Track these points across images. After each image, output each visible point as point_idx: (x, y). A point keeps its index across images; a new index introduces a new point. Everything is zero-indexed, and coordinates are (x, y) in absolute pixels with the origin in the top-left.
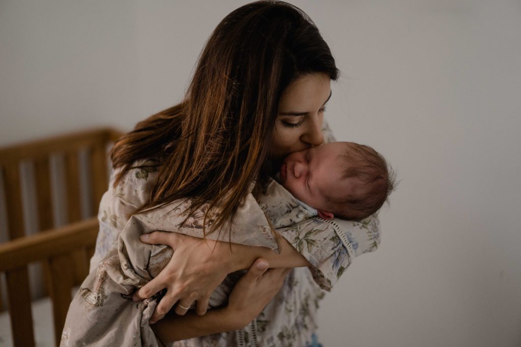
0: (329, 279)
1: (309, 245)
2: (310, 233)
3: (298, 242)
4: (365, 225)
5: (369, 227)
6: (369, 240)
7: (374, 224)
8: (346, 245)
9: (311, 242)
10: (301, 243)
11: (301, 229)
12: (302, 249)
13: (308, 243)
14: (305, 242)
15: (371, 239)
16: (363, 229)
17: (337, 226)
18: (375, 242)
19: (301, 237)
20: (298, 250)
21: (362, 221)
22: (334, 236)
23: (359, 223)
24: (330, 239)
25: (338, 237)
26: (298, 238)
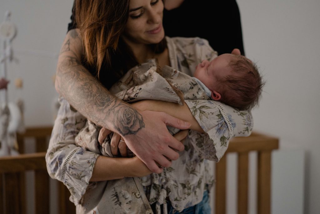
0: (212, 139)
1: (201, 113)
2: (203, 107)
3: (194, 110)
4: (242, 114)
5: (245, 117)
6: (243, 124)
7: (248, 117)
8: (227, 122)
9: (203, 112)
10: (196, 111)
11: (198, 103)
12: (196, 115)
13: (200, 112)
14: (199, 111)
15: (245, 124)
16: (240, 116)
17: (222, 108)
18: (247, 128)
19: (197, 107)
20: (193, 114)
21: (241, 112)
22: (219, 114)
23: (238, 112)
24: (216, 115)
25: (222, 115)
26: (195, 107)
